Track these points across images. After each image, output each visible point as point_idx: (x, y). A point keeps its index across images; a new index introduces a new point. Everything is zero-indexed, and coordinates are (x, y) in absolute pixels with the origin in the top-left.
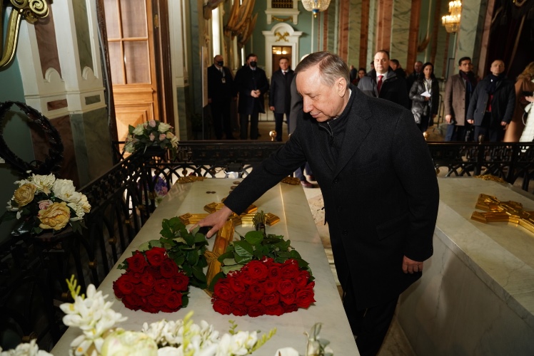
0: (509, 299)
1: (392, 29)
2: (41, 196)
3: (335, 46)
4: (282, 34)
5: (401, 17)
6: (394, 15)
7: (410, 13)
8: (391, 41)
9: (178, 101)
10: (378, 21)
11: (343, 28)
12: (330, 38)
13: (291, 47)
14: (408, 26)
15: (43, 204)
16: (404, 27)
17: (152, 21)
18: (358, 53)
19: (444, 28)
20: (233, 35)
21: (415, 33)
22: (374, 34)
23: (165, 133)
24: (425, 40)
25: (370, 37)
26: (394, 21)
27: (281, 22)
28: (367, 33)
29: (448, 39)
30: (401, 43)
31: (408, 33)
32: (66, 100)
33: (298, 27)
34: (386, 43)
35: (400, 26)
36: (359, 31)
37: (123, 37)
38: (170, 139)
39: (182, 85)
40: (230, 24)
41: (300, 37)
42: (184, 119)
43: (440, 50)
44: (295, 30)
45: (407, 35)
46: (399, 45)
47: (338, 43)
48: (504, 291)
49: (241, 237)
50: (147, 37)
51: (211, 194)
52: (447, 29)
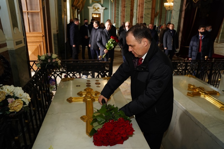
0: (205, 129)
1: (144, 8)
2: (9, 96)
3: (120, 14)
4: (97, 8)
5: (148, 3)
6: (145, 2)
7: (152, 2)
8: (144, 13)
9: (54, 40)
10: (138, 4)
11: (123, 6)
12: (117, 10)
13: (100, 14)
14: (151, 7)
15: (10, 100)
16: (149, 7)
17: (41, 3)
18: (130, 17)
19: (165, 8)
20: (75, 9)
21: (154, 10)
22: (137, 10)
23: (55, 59)
24: (157, 12)
25: (135, 11)
26: (145, 4)
27: (96, 3)
28: (133, 9)
29: (166, 12)
30: (148, 14)
31: (151, 10)
32: (6, 43)
33: (103, 5)
34: (142, 14)
35: (148, 7)
36: (130, 8)
37: (27, 10)
38: (57, 62)
39: (56, 33)
40: (74, 4)
41: (104, 10)
42: (57, 48)
43: (163, 16)
44: (102, 6)
45: (150, 11)
46: (147, 15)
47: (121, 13)
48: (203, 126)
49: (97, 110)
50: (39, 11)
51: (78, 87)
52: (166, 9)
